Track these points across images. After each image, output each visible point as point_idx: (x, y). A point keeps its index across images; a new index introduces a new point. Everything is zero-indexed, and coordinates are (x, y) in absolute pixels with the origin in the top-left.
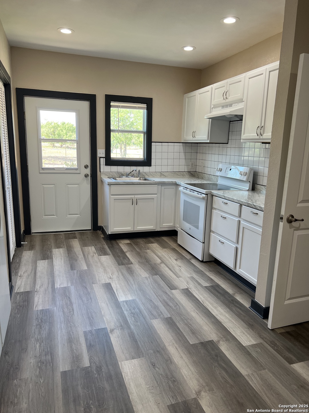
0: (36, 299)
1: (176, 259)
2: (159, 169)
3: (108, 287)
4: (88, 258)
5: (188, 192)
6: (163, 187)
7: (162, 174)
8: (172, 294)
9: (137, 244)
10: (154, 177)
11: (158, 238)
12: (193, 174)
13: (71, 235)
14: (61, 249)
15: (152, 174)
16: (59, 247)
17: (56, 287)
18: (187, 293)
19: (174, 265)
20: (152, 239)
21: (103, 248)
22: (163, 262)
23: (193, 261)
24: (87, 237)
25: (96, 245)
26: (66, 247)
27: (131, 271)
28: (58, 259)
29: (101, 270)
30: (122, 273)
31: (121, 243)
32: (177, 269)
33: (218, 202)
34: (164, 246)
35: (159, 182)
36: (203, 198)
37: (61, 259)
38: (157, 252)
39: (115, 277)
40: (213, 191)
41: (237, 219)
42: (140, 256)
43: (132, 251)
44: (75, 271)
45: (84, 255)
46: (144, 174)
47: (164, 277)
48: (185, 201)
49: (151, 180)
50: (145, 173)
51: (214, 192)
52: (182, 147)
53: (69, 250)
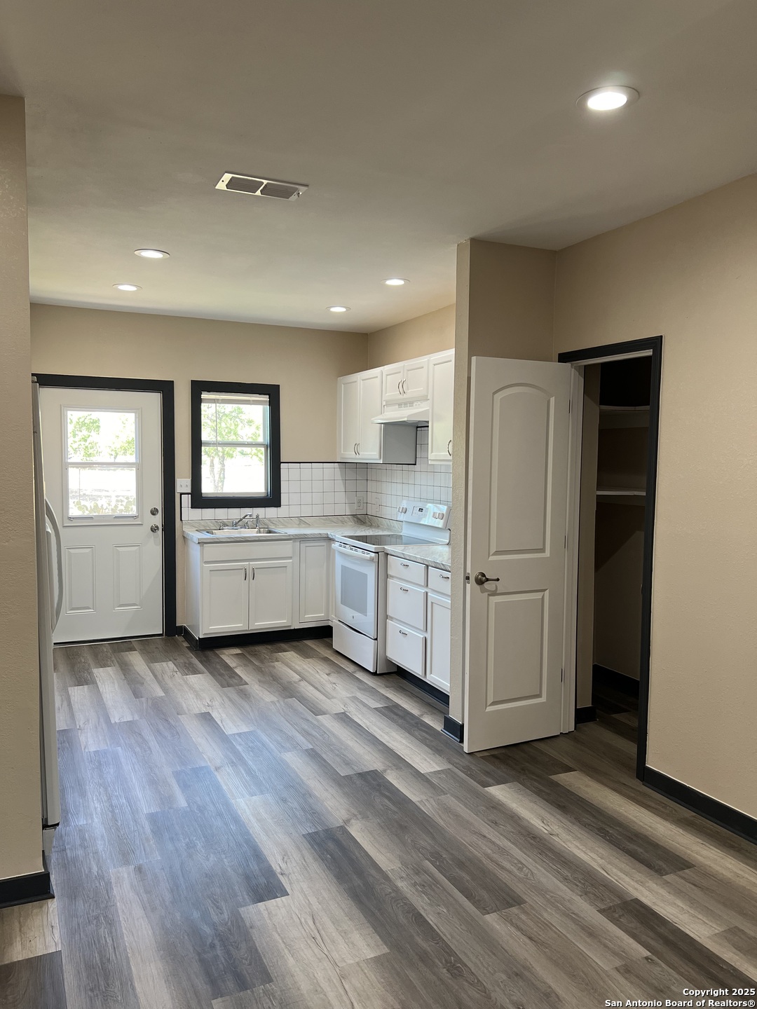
0: (82, 738)
1: (327, 672)
2: (295, 512)
3: (206, 718)
4: (163, 679)
5: (347, 550)
6: (303, 545)
7: (301, 521)
8: (318, 721)
9: (255, 655)
10: (286, 527)
11: (295, 644)
12: (361, 519)
13: (122, 644)
14: (109, 669)
15: (282, 521)
16: (103, 665)
17: (113, 722)
18: (344, 718)
19: (324, 682)
20: (283, 645)
21: (190, 664)
22: (303, 678)
23: (360, 675)
24: (157, 648)
25: (176, 660)
26: (117, 665)
27: (245, 695)
28: (106, 683)
29: (191, 696)
30: (229, 698)
31: (224, 654)
32: (329, 687)
33: (395, 565)
34: (306, 654)
35: (296, 535)
36: (372, 560)
37: (113, 683)
38: (293, 664)
39: (216, 703)
40: (386, 547)
41: (423, 590)
42: (262, 672)
43: (245, 665)
44: (143, 700)
45: (155, 676)
46: (267, 522)
47: (303, 700)
48: (344, 569)
49: (279, 533)
50: (269, 520)
51: (389, 548)
52: (338, 471)
53: (125, 668)
